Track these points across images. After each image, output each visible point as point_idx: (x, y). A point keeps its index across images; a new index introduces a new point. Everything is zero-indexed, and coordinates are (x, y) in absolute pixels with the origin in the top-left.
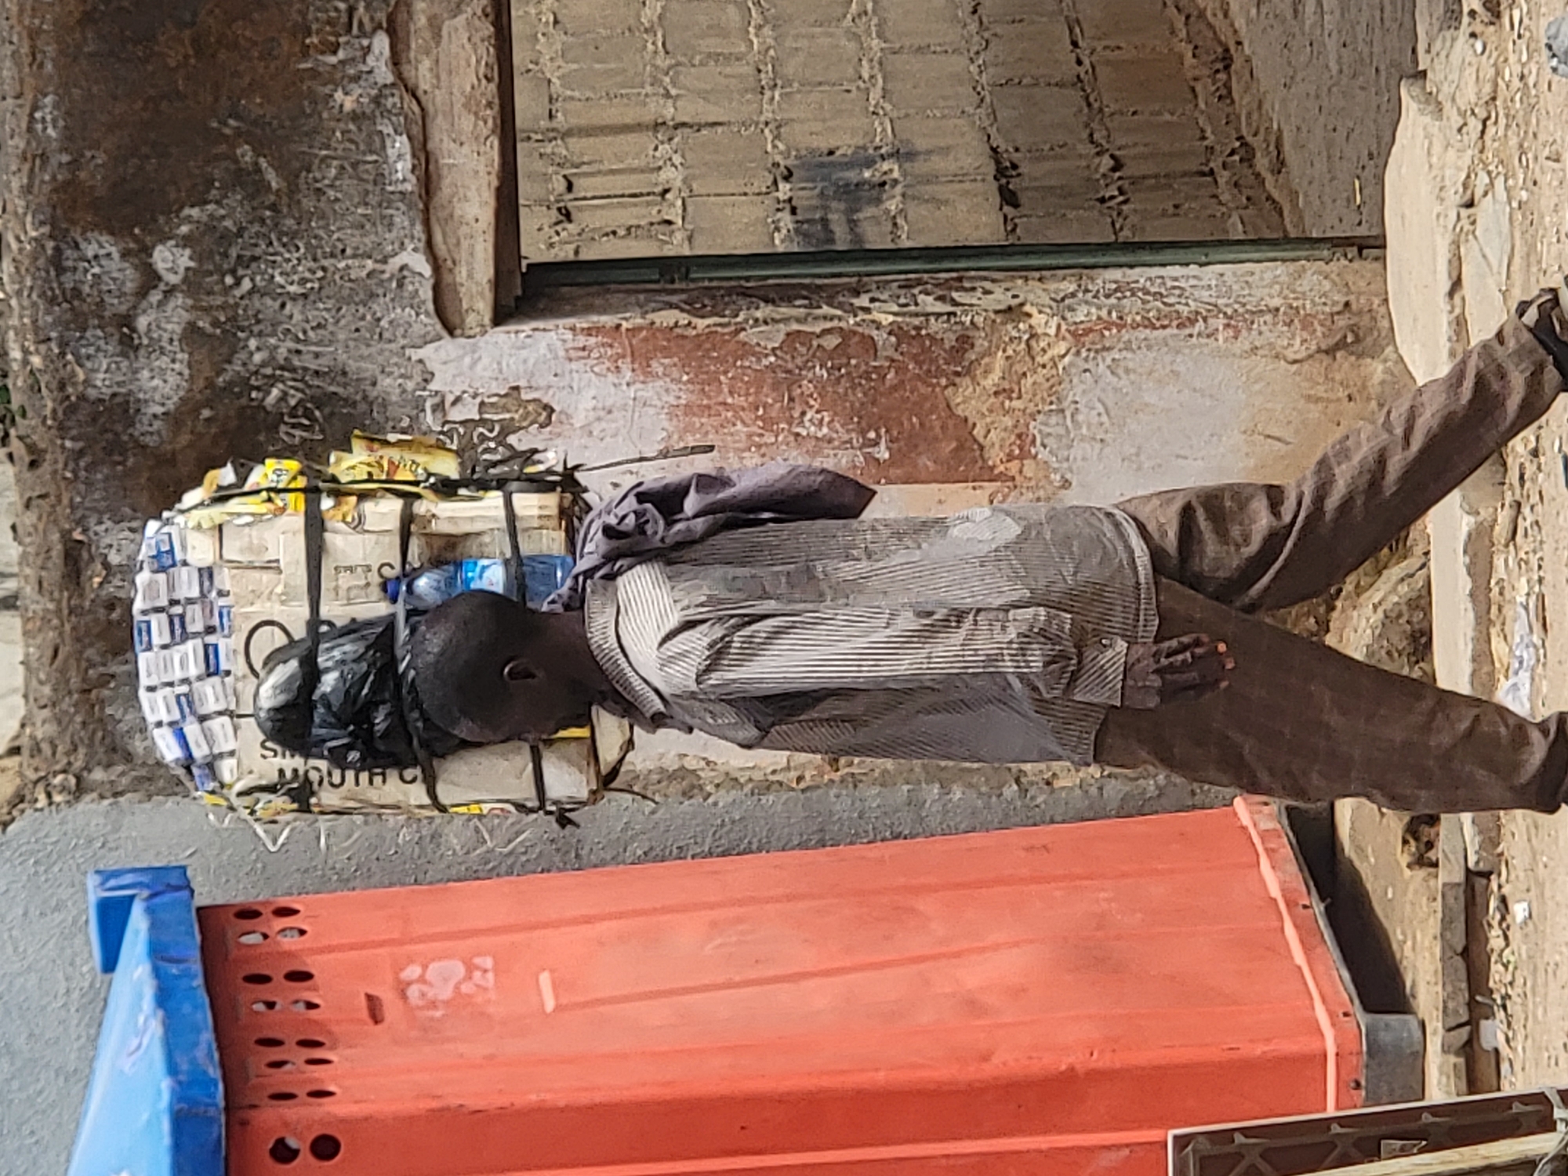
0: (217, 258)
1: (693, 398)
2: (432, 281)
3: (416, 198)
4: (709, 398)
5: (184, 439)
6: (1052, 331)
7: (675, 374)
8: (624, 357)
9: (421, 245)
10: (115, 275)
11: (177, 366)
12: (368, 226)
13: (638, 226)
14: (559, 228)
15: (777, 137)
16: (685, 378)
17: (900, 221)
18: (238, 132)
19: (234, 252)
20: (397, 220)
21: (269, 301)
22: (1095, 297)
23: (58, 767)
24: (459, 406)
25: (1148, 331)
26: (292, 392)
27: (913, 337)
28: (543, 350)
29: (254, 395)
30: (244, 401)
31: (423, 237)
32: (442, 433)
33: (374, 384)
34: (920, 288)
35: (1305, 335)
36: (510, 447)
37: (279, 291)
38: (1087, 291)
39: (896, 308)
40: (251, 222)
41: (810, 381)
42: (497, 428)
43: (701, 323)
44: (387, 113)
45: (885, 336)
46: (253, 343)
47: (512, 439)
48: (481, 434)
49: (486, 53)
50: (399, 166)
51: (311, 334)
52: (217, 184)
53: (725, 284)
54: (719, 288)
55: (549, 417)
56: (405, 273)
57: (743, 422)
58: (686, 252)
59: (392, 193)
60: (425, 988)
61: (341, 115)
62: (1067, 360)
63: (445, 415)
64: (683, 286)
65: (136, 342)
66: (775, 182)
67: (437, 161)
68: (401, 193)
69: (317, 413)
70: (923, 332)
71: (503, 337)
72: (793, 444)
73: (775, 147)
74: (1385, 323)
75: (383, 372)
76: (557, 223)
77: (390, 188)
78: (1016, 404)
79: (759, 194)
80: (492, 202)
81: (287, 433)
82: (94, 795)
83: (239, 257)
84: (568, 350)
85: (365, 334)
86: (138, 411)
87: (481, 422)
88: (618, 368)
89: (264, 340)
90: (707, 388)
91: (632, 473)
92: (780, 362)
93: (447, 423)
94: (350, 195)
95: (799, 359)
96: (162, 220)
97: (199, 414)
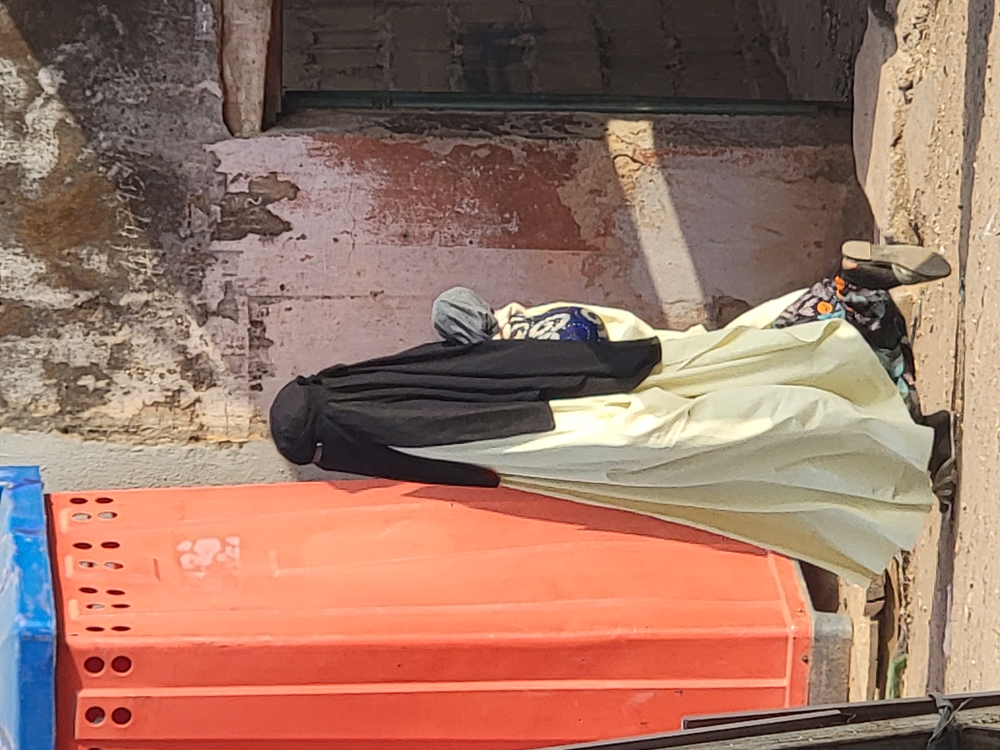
0: (81, 78)
1: (391, 185)
2: (222, 100)
3: (215, 45)
4: (401, 185)
5: (52, 197)
6: (630, 153)
7: (379, 167)
8: (346, 156)
9: (216, 76)
10: (13, 86)
11: (51, 148)
12: (182, 62)
13: (360, 69)
14: (308, 67)
15: (455, 14)
16: (385, 172)
17: (534, 75)
19: (92, 74)
20: (201, 59)
21: (113, 108)
22: (660, 132)
24: (236, 183)
25: (693, 157)
26: (126, 168)
27: (538, 153)
28: (293, 150)
29: (101, 169)
31: (218, 71)
32: (224, 200)
33: (180, 166)
34: (544, 121)
35: (797, 164)
36: (269, 212)
37: (121, 101)
38: (654, 128)
39: (527, 133)
40: (106, 57)
41: (469, 178)
42: (260, 199)
43: (401, 138)
45: (520, 151)
46: (101, 135)
47: (270, 207)
48: (250, 203)
50: (205, 24)
51: (140, 131)
52: (84, 30)
53: (416, 112)
54: (411, 115)
55: (296, 193)
56: (205, 94)
57: (424, 204)
58: (392, 89)
59: (199, 41)
60: (193, 556)
62: (639, 172)
63: (226, 187)
64: (388, 111)
65: (25, 130)
66: (452, 45)
67: (229, 21)
68: (206, 42)
69: (142, 183)
70: (545, 150)
71: (267, 138)
72: (455, 219)
73: (453, 20)
74: (850, 159)
75: (186, 158)
76: (307, 64)
77: (196, 38)
78: (604, 200)
79: (441, 51)
80: (265, 51)
81: (121, 196)
83: (96, 79)
84: (309, 150)
85: (176, 132)
86: (24, 176)
87: (250, 194)
88: (342, 164)
89: (109, 133)
90: (400, 180)
91: (348, 233)
92: (449, 165)
93: (228, 193)
94: (171, 41)
95: (462, 163)
96: (46, 51)
97: (63, 180)
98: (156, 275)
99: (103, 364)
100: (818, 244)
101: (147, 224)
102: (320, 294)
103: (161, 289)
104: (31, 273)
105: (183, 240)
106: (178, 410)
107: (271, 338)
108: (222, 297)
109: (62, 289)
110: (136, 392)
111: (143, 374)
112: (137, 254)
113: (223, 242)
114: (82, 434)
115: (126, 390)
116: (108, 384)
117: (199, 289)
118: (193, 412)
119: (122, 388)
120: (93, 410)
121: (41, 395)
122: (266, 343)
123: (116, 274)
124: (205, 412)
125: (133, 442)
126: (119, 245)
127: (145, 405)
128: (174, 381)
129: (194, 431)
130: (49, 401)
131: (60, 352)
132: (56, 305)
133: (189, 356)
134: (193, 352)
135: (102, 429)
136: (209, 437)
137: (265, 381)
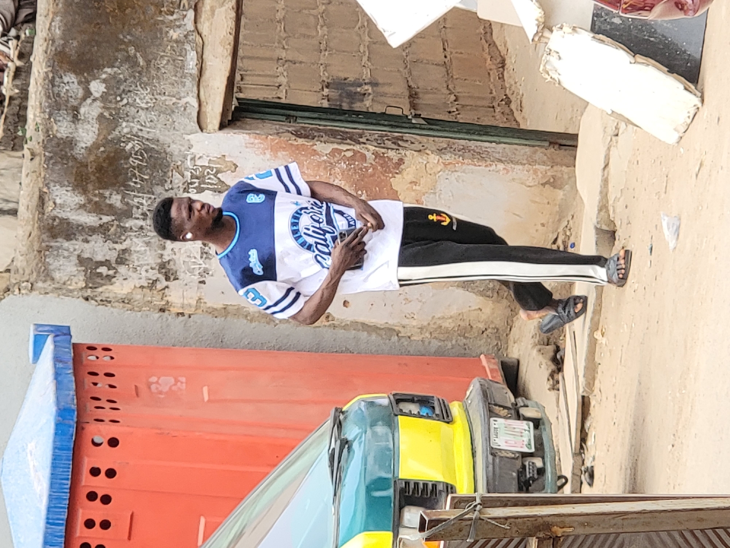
0: (115, 89)
2: (197, 109)
3: (196, 76)
5: (92, 158)
6: (436, 162)
8: (268, 149)
9: (196, 95)
10: (75, 91)
11: (93, 129)
12: (176, 85)
18: (130, 41)
19: (122, 88)
20: (187, 84)
21: (132, 109)
22: (454, 150)
23: (24, 279)
24: (201, 160)
25: (473, 167)
26: (137, 145)
27: (381, 157)
28: (237, 142)
29: (122, 144)
30: (117, 146)
31: (197, 92)
32: (193, 169)
33: (169, 147)
34: (386, 138)
35: (534, 176)
36: (219, 179)
37: (137, 105)
38: (451, 148)
39: (376, 144)
40: (130, 77)
41: (339, 168)
42: (214, 170)
43: (301, 141)
44: (189, 42)
45: (371, 154)
46: (124, 124)
47: (220, 176)
48: (208, 172)
49: (232, 24)
50: (191, 63)
51: (147, 123)
52: (119, 60)
53: (311, 126)
54: (307, 127)
55: (236, 169)
56: (187, 105)
59: (187, 73)
60: (158, 386)
61: (171, 40)
62: (440, 173)
63: (194, 161)
64: (294, 124)
65: (79, 117)
67: (205, 62)
68: (190, 73)
69: (145, 155)
70: (385, 155)
71: (222, 134)
75: (173, 142)
77: (186, 71)
78: (418, 188)
79: (316, 91)
80: (225, 82)
81: (133, 161)
82: (37, 292)
83: (124, 90)
84: (246, 143)
85: (168, 126)
86: (76, 145)
87: (209, 167)
88: (265, 153)
89: (128, 123)
92: (329, 160)
93: (196, 165)
94: (170, 72)
95: (336, 159)
96: (95, 71)
97: (99, 149)
98: (149, 210)
99: (113, 261)
100: (543, 225)
101: (146, 179)
104: (75, 203)
105: (167, 190)
106: (155, 292)
109: (93, 214)
110: (131, 279)
111: (136, 268)
112: (139, 197)
114: (96, 301)
115: (125, 277)
116: (115, 273)
118: (164, 293)
119: (123, 276)
120: (105, 287)
121: (74, 276)
122: (210, 256)
123: (125, 208)
124: (171, 294)
125: (126, 309)
126: (128, 191)
127: (135, 287)
128: (154, 274)
129: (164, 305)
130: (79, 280)
131: (87, 251)
132: (89, 223)
133: (164, 261)
134: (166, 258)
135: (109, 300)
136: (171, 309)
137: (208, 279)
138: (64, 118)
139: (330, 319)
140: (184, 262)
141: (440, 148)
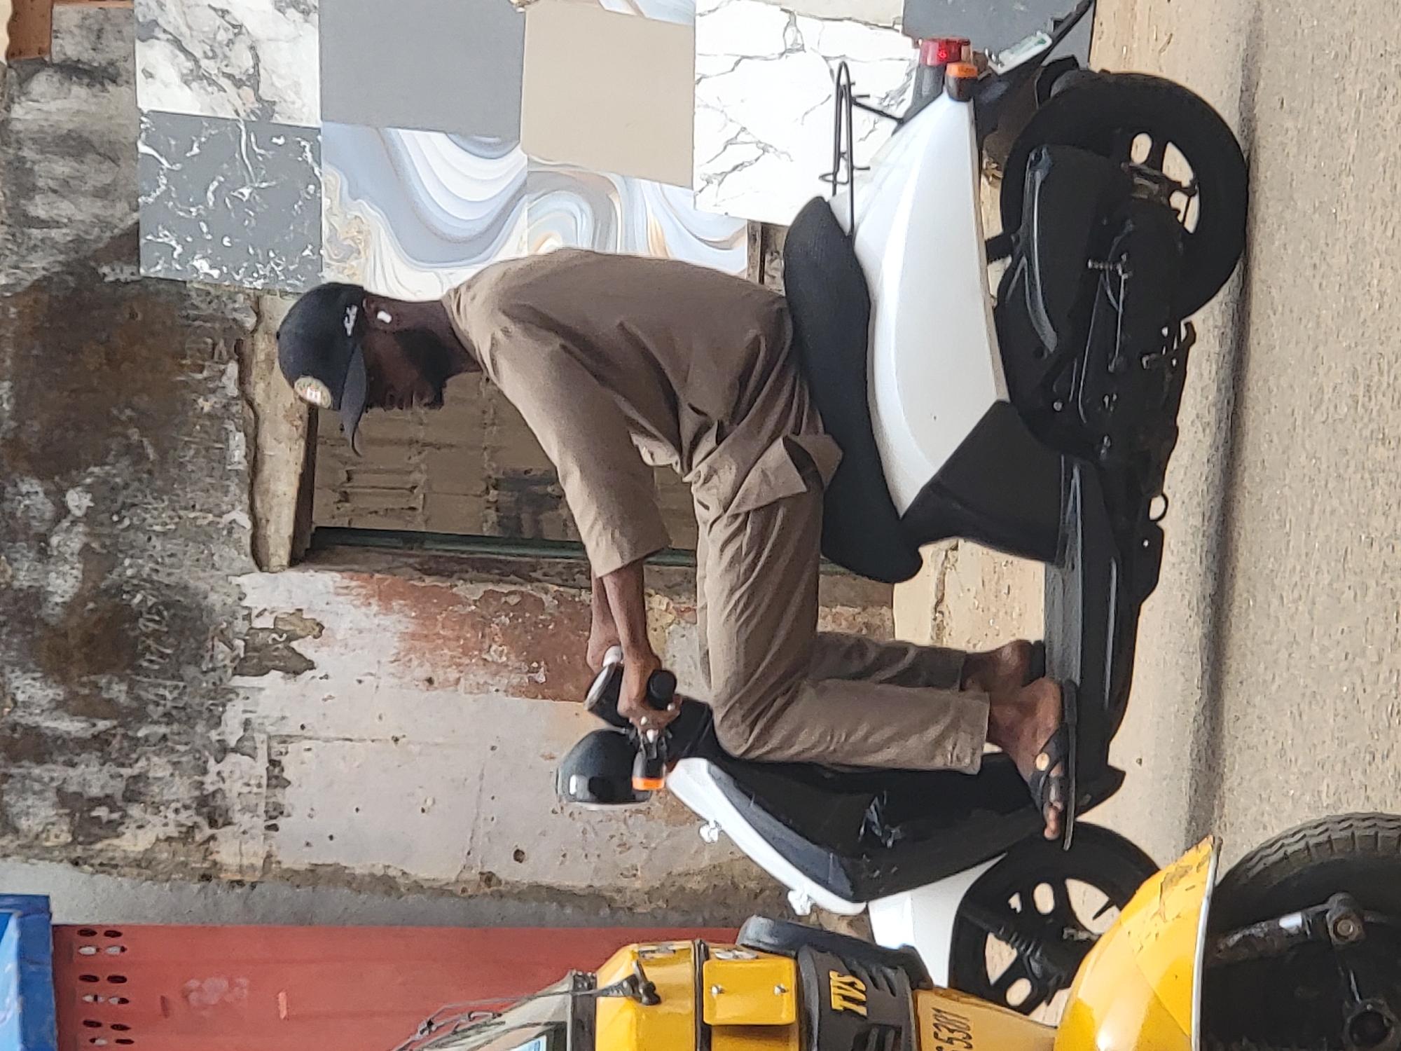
0: (109, 502)
1: (419, 629)
2: (251, 532)
3: (246, 475)
4: (428, 629)
5: (74, 622)
6: (664, 607)
7: (407, 610)
8: (373, 596)
9: (247, 507)
10: (39, 506)
11: (75, 572)
12: (211, 491)
13: (392, 510)
14: (339, 505)
15: (491, 459)
16: (414, 614)
18: (130, 419)
19: (120, 499)
20: (232, 489)
21: (140, 535)
24: (261, 619)
26: (150, 597)
27: (569, 602)
28: (320, 587)
29: (124, 597)
31: (248, 502)
32: (248, 635)
33: (206, 598)
36: (293, 649)
37: (148, 528)
39: (560, 582)
40: (134, 480)
41: (497, 625)
42: (285, 636)
43: (429, 581)
44: (231, 417)
45: (551, 599)
46: (127, 562)
47: (294, 644)
48: (274, 639)
50: (237, 453)
52: (113, 453)
53: (448, 554)
54: (440, 557)
55: (321, 632)
57: (449, 649)
58: (423, 530)
59: (230, 470)
60: (201, 995)
61: (201, 415)
62: (671, 627)
63: (250, 622)
64: (418, 553)
65: (49, 553)
66: (487, 490)
67: (262, 452)
68: (237, 471)
70: (577, 599)
71: (295, 573)
72: (482, 667)
73: (490, 465)
74: (888, 623)
75: (212, 589)
76: (340, 501)
77: (229, 468)
79: (475, 496)
80: (296, 483)
81: (145, 626)
83: (124, 503)
84: (336, 588)
85: (202, 562)
86: (45, 600)
87: (274, 630)
88: (369, 604)
89: (135, 560)
90: (427, 623)
91: (371, 674)
92: (479, 610)
93: (252, 628)
94: (201, 469)
95: (491, 609)
96: (74, 473)
97: (86, 605)
98: (175, 707)
99: (119, 796)
101: (168, 655)
102: (341, 736)
103: (179, 721)
104: (48, 699)
105: (205, 673)
106: (192, 847)
107: (289, 779)
108: (241, 733)
109: (80, 717)
110: (149, 826)
111: (158, 808)
112: (160, 685)
113: (246, 678)
114: (92, 865)
115: (140, 824)
116: (122, 817)
117: (219, 724)
118: (207, 849)
119: (136, 821)
120: (106, 842)
121: (53, 824)
122: (283, 782)
123: (135, 704)
124: (220, 849)
125: (144, 878)
126: (139, 675)
127: (158, 840)
128: (187, 817)
129: (208, 869)
130: (62, 831)
131: (75, 780)
132: (73, 733)
133: (205, 793)
134: (210, 788)
135: (113, 862)
136: (222, 876)
137: (281, 822)
138: (23, 555)
139: (494, 881)
140: (240, 794)
141: (671, 584)
